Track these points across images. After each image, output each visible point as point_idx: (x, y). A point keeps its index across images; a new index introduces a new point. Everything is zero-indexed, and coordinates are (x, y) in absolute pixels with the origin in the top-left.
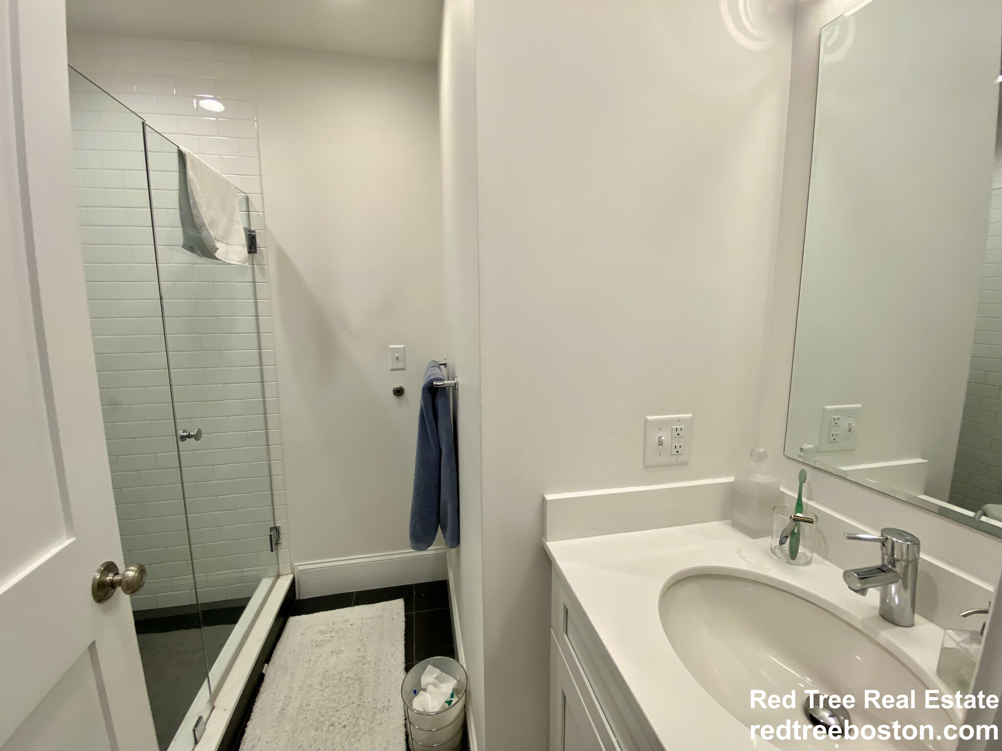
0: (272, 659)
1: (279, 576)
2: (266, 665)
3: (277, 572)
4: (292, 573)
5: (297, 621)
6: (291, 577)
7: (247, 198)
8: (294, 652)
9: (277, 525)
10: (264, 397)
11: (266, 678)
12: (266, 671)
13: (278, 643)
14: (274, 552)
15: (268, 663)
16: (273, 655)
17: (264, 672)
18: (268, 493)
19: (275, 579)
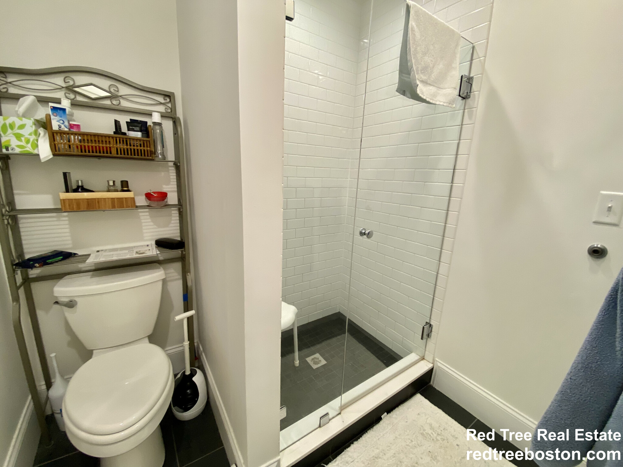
0: (392, 413)
1: (424, 359)
2: (386, 413)
3: (423, 355)
4: (433, 363)
5: (421, 401)
6: (430, 366)
7: (473, 48)
8: (407, 422)
9: (432, 323)
10: (446, 223)
11: (381, 422)
12: (384, 417)
13: (401, 405)
14: (424, 340)
15: (387, 414)
16: (394, 411)
17: (382, 416)
18: (431, 297)
19: (420, 358)
